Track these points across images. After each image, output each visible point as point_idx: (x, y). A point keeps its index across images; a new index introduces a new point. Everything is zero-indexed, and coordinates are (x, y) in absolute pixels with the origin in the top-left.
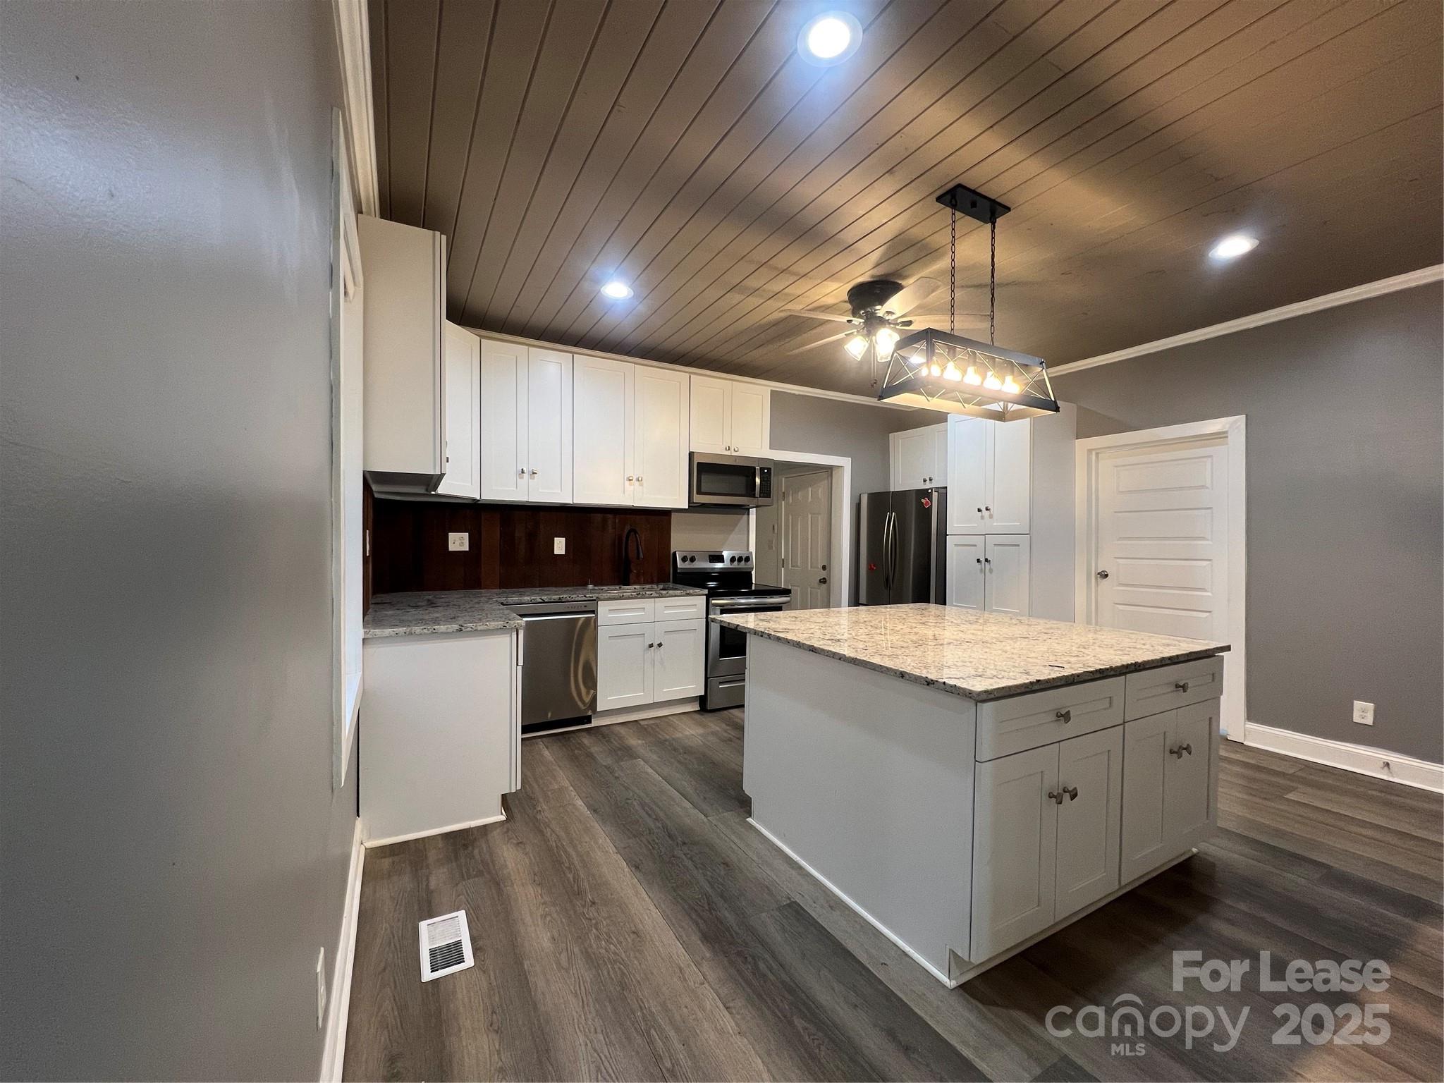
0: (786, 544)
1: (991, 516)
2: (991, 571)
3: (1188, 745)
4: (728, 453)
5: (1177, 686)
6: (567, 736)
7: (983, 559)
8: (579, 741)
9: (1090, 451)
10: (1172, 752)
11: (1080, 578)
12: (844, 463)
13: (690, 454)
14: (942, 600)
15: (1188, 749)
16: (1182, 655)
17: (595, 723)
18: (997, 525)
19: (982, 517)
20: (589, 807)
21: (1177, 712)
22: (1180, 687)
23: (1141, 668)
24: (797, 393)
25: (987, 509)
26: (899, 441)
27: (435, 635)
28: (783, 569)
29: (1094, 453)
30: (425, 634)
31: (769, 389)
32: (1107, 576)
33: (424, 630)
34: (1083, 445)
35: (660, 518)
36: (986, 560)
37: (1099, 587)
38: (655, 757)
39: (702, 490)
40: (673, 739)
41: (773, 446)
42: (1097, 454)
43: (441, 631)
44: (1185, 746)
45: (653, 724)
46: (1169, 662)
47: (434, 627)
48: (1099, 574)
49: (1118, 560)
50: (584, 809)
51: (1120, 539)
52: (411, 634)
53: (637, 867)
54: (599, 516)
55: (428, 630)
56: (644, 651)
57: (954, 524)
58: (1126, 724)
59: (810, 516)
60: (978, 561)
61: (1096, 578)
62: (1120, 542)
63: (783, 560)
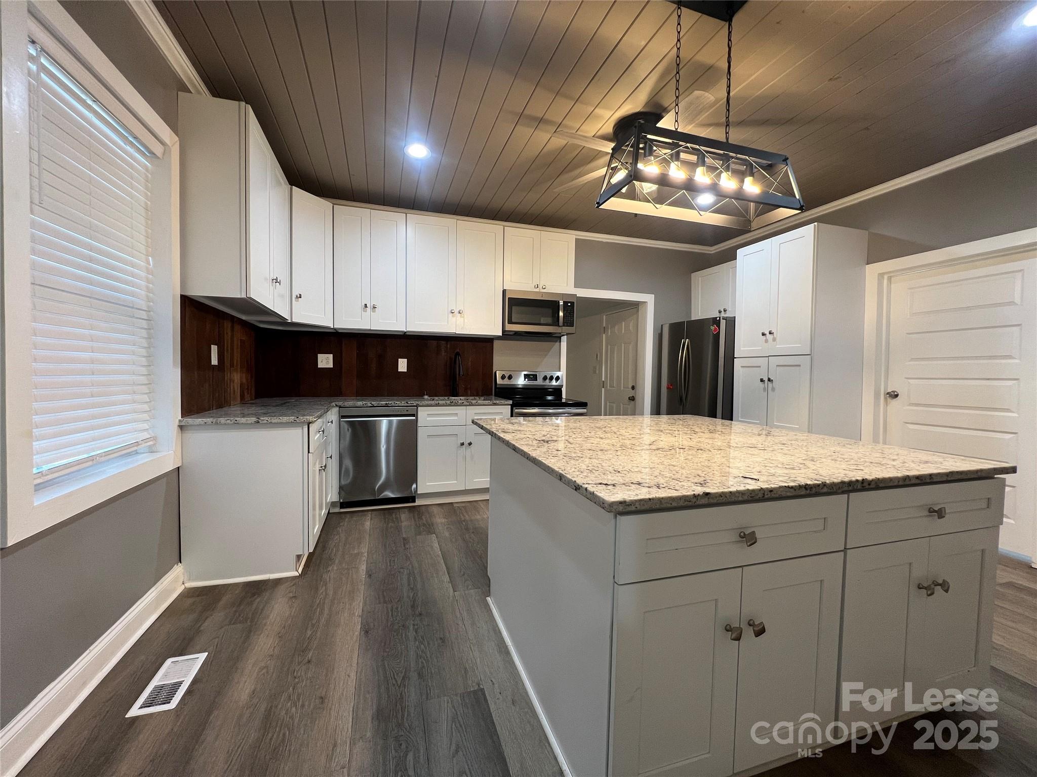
0: (606, 368)
1: (774, 340)
2: (773, 389)
3: (944, 580)
4: (537, 290)
5: (931, 511)
6: (391, 511)
7: (766, 379)
8: (398, 516)
9: (881, 275)
10: (920, 587)
11: (868, 398)
12: (649, 299)
13: (503, 291)
14: (729, 415)
15: (945, 586)
16: (939, 474)
17: (418, 502)
18: (781, 346)
19: (766, 341)
20: (367, 572)
21: (930, 540)
22: (935, 511)
23: (871, 486)
24: (604, 240)
25: (770, 333)
26: (698, 278)
27: (237, 425)
28: (603, 389)
29: (886, 277)
30: (228, 424)
31: (575, 237)
32: (897, 396)
33: (228, 421)
34: (873, 270)
35: (483, 344)
36: (769, 380)
37: (888, 407)
38: (447, 534)
39: (513, 321)
40: (471, 521)
41: (577, 285)
42: (890, 279)
43: (242, 422)
44: (940, 582)
45: (463, 507)
46: (918, 481)
47: (236, 419)
48: (888, 393)
49: (909, 380)
50: (362, 574)
51: (912, 359)
52: (217, 423)
53: (367, 632)
54: (434, 343)
55: (231, 421)
56: (458, 448)
57: (740, 349)
58: (848, 551)
59: (623, 345)
60: (762, 380)
61: (885, 398)
62: (912, 363)
63: (604, 382)
